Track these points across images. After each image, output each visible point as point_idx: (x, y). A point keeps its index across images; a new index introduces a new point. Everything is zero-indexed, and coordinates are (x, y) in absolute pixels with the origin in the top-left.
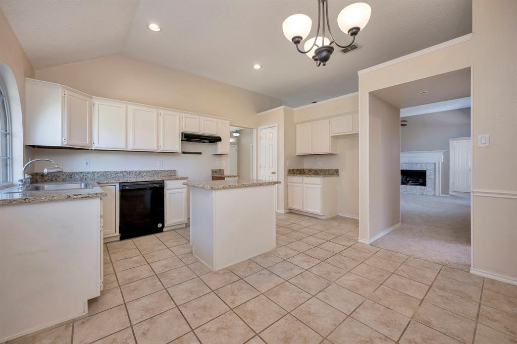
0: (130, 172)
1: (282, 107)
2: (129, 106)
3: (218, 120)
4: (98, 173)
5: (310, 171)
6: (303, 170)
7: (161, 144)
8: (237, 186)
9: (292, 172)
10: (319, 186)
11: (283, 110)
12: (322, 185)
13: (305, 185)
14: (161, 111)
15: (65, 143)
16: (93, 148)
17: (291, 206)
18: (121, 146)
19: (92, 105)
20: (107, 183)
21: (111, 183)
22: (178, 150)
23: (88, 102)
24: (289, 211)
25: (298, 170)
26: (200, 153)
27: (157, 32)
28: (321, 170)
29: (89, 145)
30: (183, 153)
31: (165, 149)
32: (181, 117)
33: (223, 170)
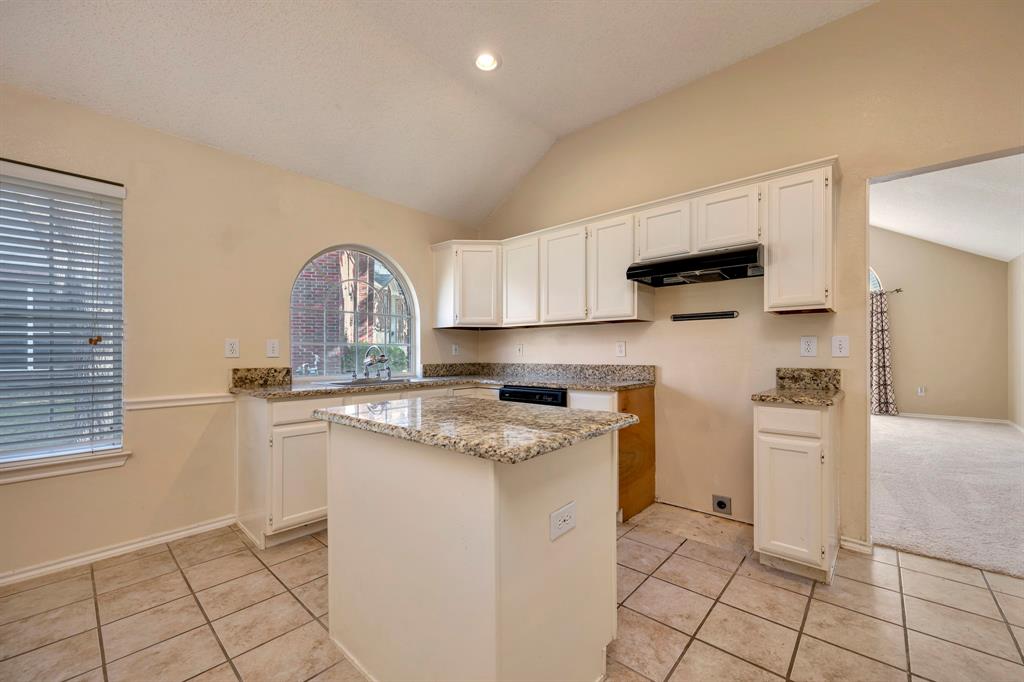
2: (543, 238)
7: (592, 304)
14: (590, 226)
15: (457, 322)
18: (533, 319)
19: (501, 256)
21: (491, 385)
22: (630, 312)
23: (494, 253)
26: (731, 315)
29: (495, 321)
30: (676, 318)
31: (598, 314)
32: (636, 220)
33: (837, 372)
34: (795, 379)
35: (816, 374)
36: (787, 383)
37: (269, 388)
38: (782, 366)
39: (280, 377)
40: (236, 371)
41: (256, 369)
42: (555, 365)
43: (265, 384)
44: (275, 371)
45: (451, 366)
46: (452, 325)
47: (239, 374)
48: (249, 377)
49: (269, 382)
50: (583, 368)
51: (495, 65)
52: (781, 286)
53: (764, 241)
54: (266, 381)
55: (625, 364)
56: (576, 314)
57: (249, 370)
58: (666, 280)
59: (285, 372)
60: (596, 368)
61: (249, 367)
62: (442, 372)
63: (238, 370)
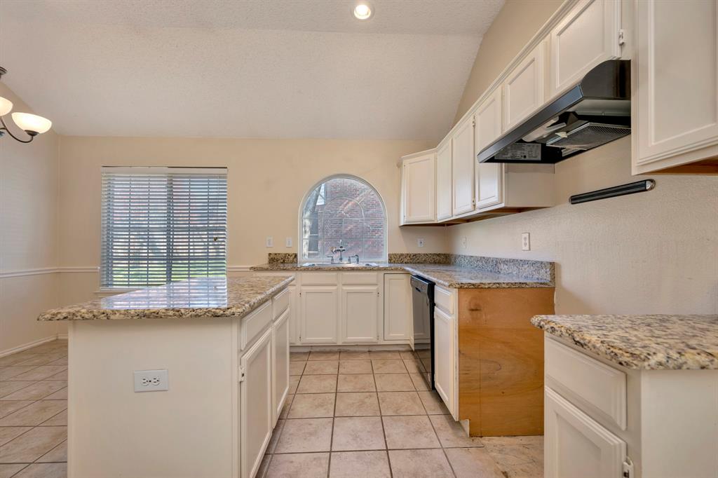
2: (454, 137)
7: (477, 195)
14: (476, 113)
15: (405, 220)
19: (436, 162)
22: (498, 199)
23: (431, 160)
30: (576, 199)
31: (480, 204)
37: (286, 265)
39: (291, 258)
40: (270, 254)
41: (279, 254)
42: (481, 257)
44: (289, 255)
45: (415, 255)
46: (403, 223)
47: (272, 256)
48: (276, 258)
54: (284, 261)
57: (276, 254)
59: (293, 256)
60: (505, 262)
62: (406, 260)
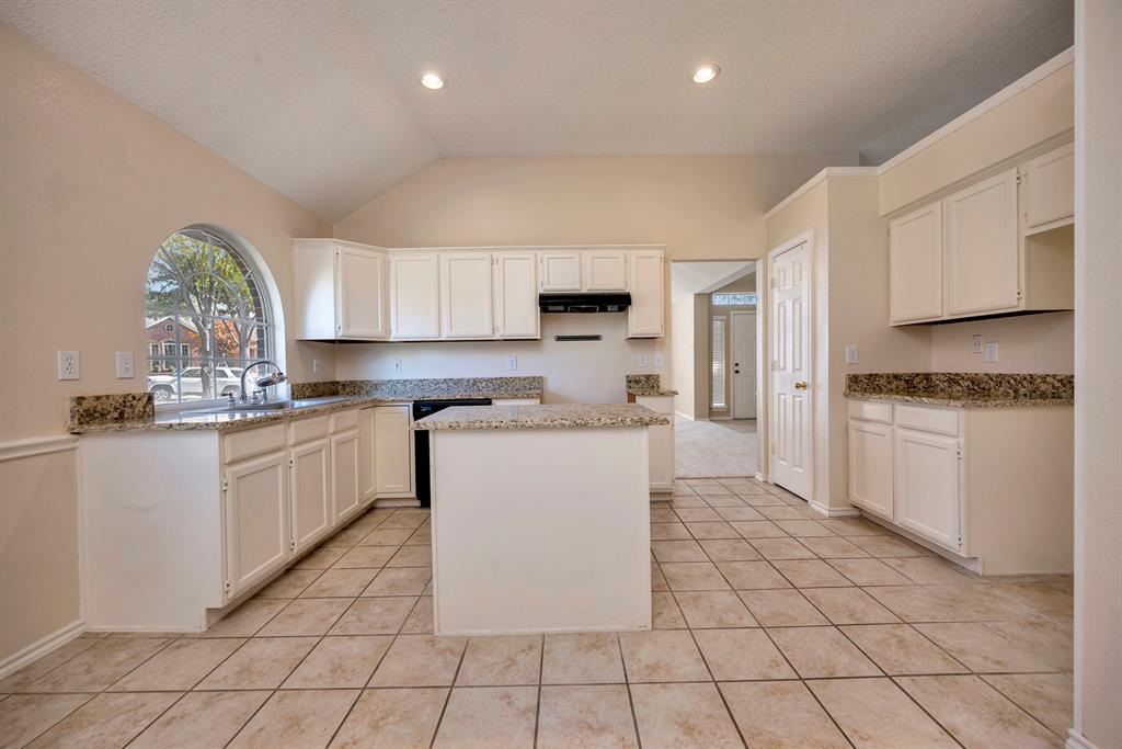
0: (459, 380)
1: (824, 172)
2: (442, 255)
3: (628, 252)
4: (411, 382)
5: (953, 379)
6: (927, 377)
7: (499, 323)
8: (494, 424)
9: (864, 385)
10: (951, 442)
11: (826, 182)
12: (962, 440)
13: (900, 432)
14: (496, 255)
15: (340, 334)
16: (391, 340)
17: (856, 497)
18: (431, 334)
19: (386, 265)
20: (393, 401)
21: (398, 401)
22: (534, 333)
23: (379, 261)
24: (856, 513)
25: (896, 377)
26: (597, 338)
27: (439, 90)
28: (1000, 379)
29: (383, 334)
30: (560, 338)
31: (506, 333)
32: (539, 259)
33: (658, 376)
34: (637, 382)
35: (648, 377)
36: (632, 384)
37: (126, 422)
38: (629, 374)
39: (140, 406)
40: (80, 400)
41: (108, 396)
42: (445, 380)
43: (121, 418)
44: (134, 398)
45: (315, 385)
46: (333, 338)
47: (85, 405)
48: (99, 408)
49: (126, 415)
50: (475, 381)
51: (441, 84)
52: (639, 320)
53: (631, 289)
54: (122, 414)
55: (518, 375)
56: (484, 331)
57: (98, 398)
58: (550, 308)
59: (145, 399)
60: (490, 380)
61: (98, 394)
62: (308, 394)
63: (83, 398)
